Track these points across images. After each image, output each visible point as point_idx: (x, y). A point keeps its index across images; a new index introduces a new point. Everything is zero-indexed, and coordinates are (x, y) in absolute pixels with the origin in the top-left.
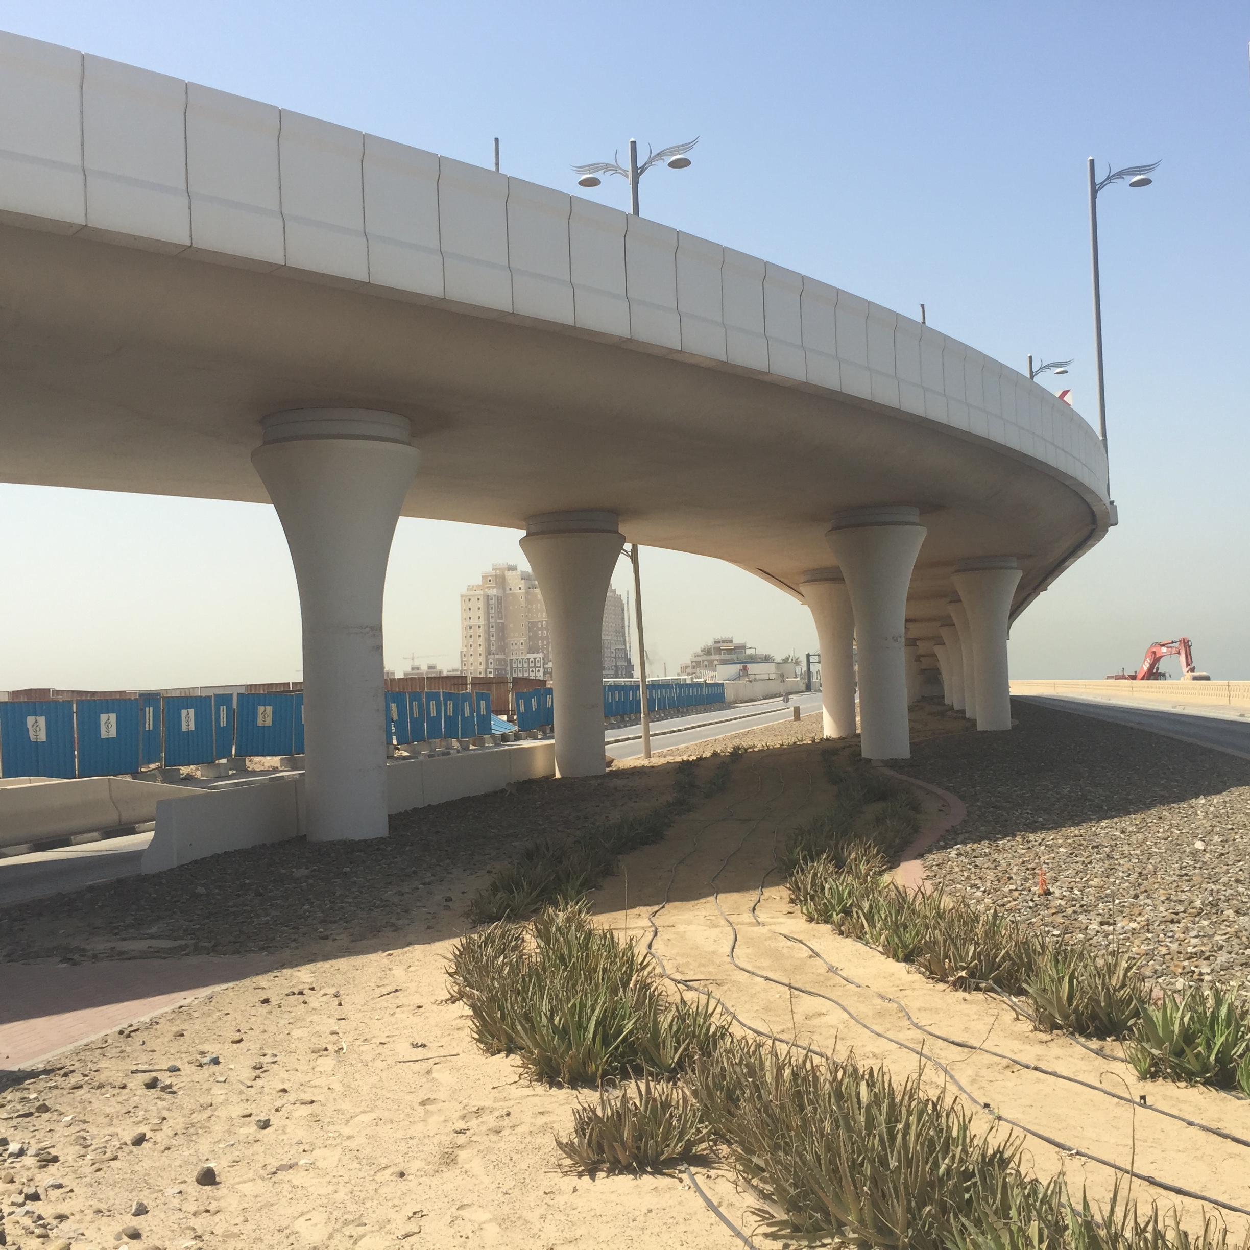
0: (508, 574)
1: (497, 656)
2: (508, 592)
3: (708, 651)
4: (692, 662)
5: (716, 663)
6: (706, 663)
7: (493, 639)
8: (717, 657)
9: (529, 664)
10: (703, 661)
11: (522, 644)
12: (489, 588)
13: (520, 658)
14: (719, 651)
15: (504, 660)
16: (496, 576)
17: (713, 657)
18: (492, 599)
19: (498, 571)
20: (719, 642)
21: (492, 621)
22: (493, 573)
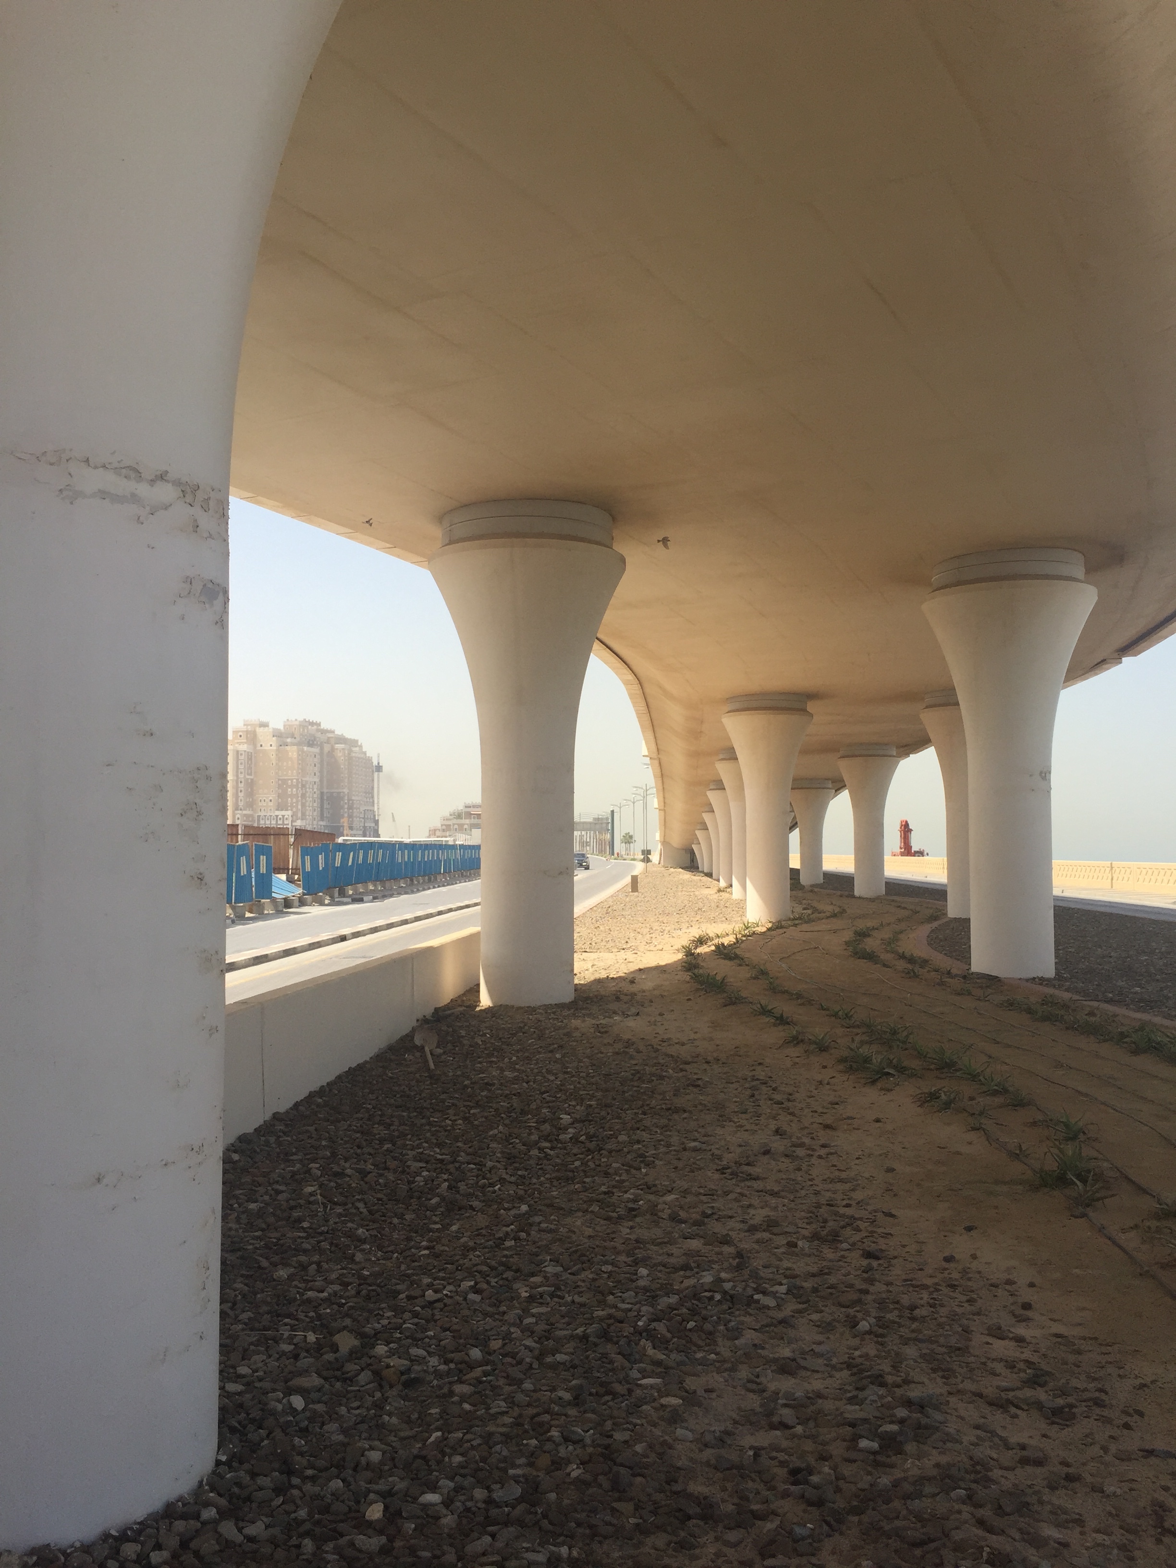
0: (260, 731)
1: (245, 812)
2: (259, 748)
3: (459, 816)
4: (442, 825)
5: (466, 826)
6: (456, 826)
7: (241, 795)
8: (467, 821)
9: (277, 821)
10: (454, 824)
11: (271, 801)
12: (240, 743)
13: (268, 814)
14: (469, 815)
15: (252, 816)
16: (247, 731)
17: (463, 821)
18: (241, 754)
19: (249, 727)
20: (470, 807)
21: (241, 776)
22: (245, 729)
